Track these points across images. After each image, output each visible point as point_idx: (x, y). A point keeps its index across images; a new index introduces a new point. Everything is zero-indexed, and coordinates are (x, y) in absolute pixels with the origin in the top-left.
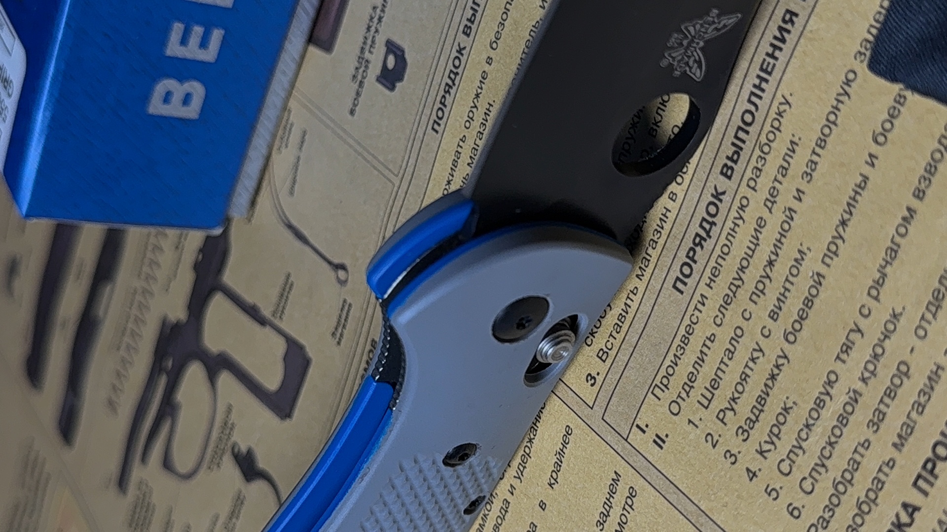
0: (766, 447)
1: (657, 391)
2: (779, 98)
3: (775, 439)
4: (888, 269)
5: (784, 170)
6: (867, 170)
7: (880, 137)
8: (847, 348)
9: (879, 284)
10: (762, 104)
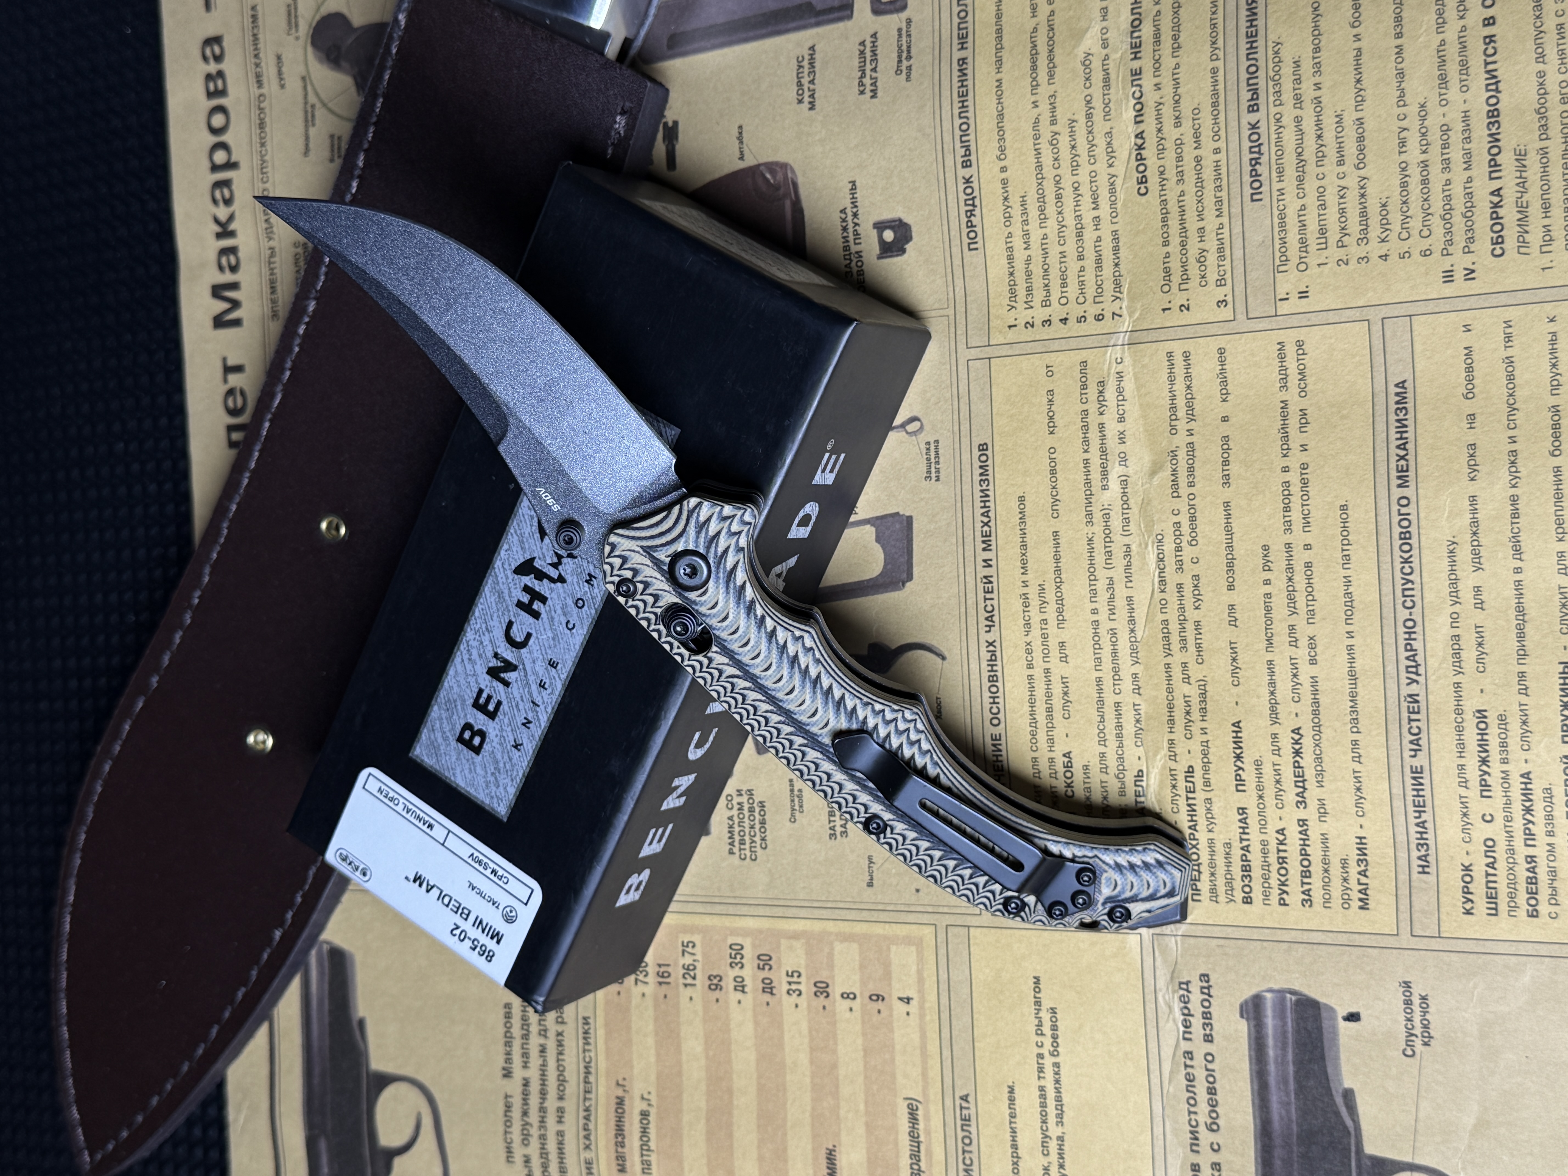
0: (1383, 236)
1: (1281, 269)
2: (1271, 44)
3: (1387, 227)
4: (1403, 85)
5: (1298, 81)
6: (1357, 45)
7: (1356, 23)
8: (1403, 143)
9: (1402, 97)
10: (1260, 55)
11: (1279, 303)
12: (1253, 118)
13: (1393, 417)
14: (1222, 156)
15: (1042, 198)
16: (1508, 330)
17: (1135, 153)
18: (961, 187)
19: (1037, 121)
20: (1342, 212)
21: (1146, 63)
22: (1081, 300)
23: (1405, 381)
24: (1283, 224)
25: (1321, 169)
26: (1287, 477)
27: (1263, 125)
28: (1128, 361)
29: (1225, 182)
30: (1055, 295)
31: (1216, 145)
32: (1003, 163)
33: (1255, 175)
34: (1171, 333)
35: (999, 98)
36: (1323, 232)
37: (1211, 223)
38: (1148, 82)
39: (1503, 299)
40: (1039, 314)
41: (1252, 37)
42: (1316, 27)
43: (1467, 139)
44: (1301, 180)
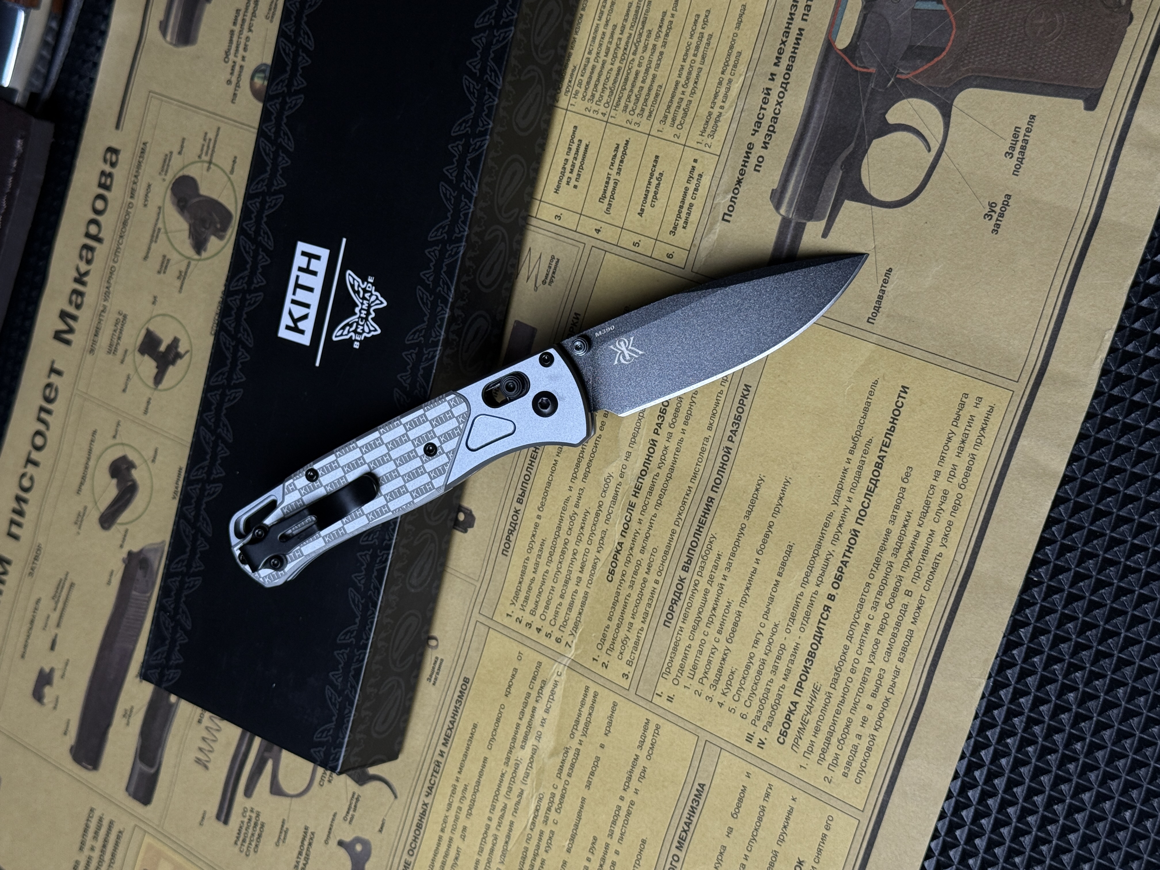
0: (725, 691)
1: (664, 676)
2: (710, 535)
3: (729, 687)
4: (771, 606)
5: (716, 567)
6: (755, 565)
7: (760, 551)
8: (756, 642)
9: (767, 613)
10: (702, 538)
11: (655, 695)
12: (684, 574)
13: (690, 803)
14: (658, 587)
15: (554, 547)
16: (769, 790)
17: (614, 553)
18: (512, 513)
19: (568, 500)
20: (709, 662)
21: (639, 502)
22: (553, 623)
23: (704, 785)
24: (675, 649)
25: (707, 629)
26: (621, 804)
27: (687, 581)
28: (564, 677)
29: (653, 604)
30: (540, 611)
31: (658, 578)
32: (540, 513)
33: (671, 610)
34: (593, 676)
35: (553, 472)
36: (695, 668)
37: (637, 624)
38: (636, 514)
39: (774, 771)
40: (527, 617)
41: (702, 524)
42: (738, 540)
43: (792, 661)
44: (694, 629)
